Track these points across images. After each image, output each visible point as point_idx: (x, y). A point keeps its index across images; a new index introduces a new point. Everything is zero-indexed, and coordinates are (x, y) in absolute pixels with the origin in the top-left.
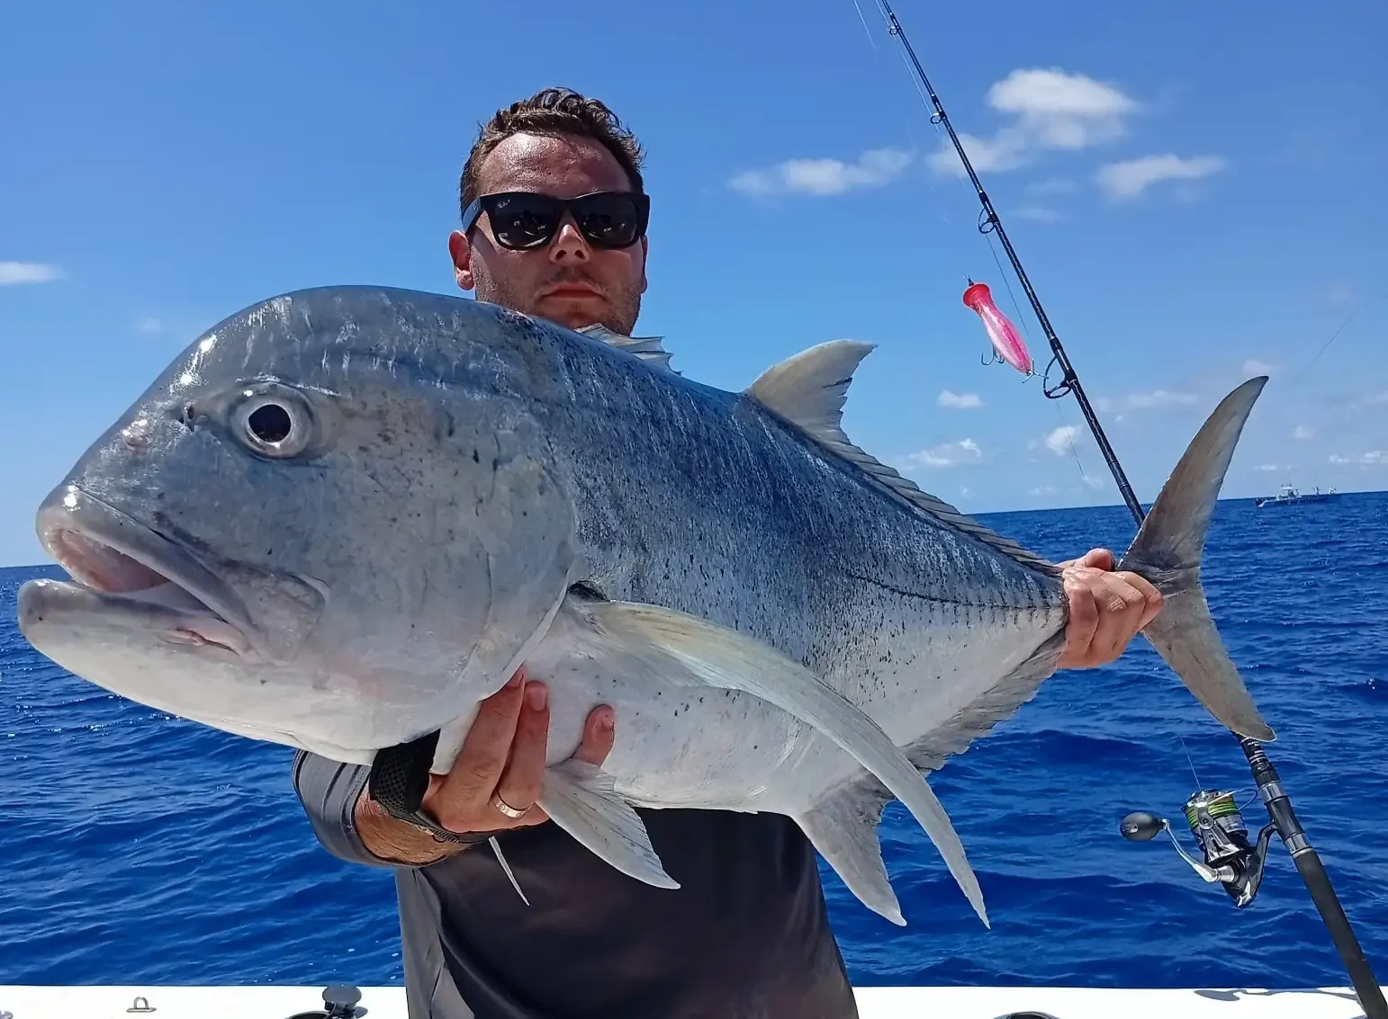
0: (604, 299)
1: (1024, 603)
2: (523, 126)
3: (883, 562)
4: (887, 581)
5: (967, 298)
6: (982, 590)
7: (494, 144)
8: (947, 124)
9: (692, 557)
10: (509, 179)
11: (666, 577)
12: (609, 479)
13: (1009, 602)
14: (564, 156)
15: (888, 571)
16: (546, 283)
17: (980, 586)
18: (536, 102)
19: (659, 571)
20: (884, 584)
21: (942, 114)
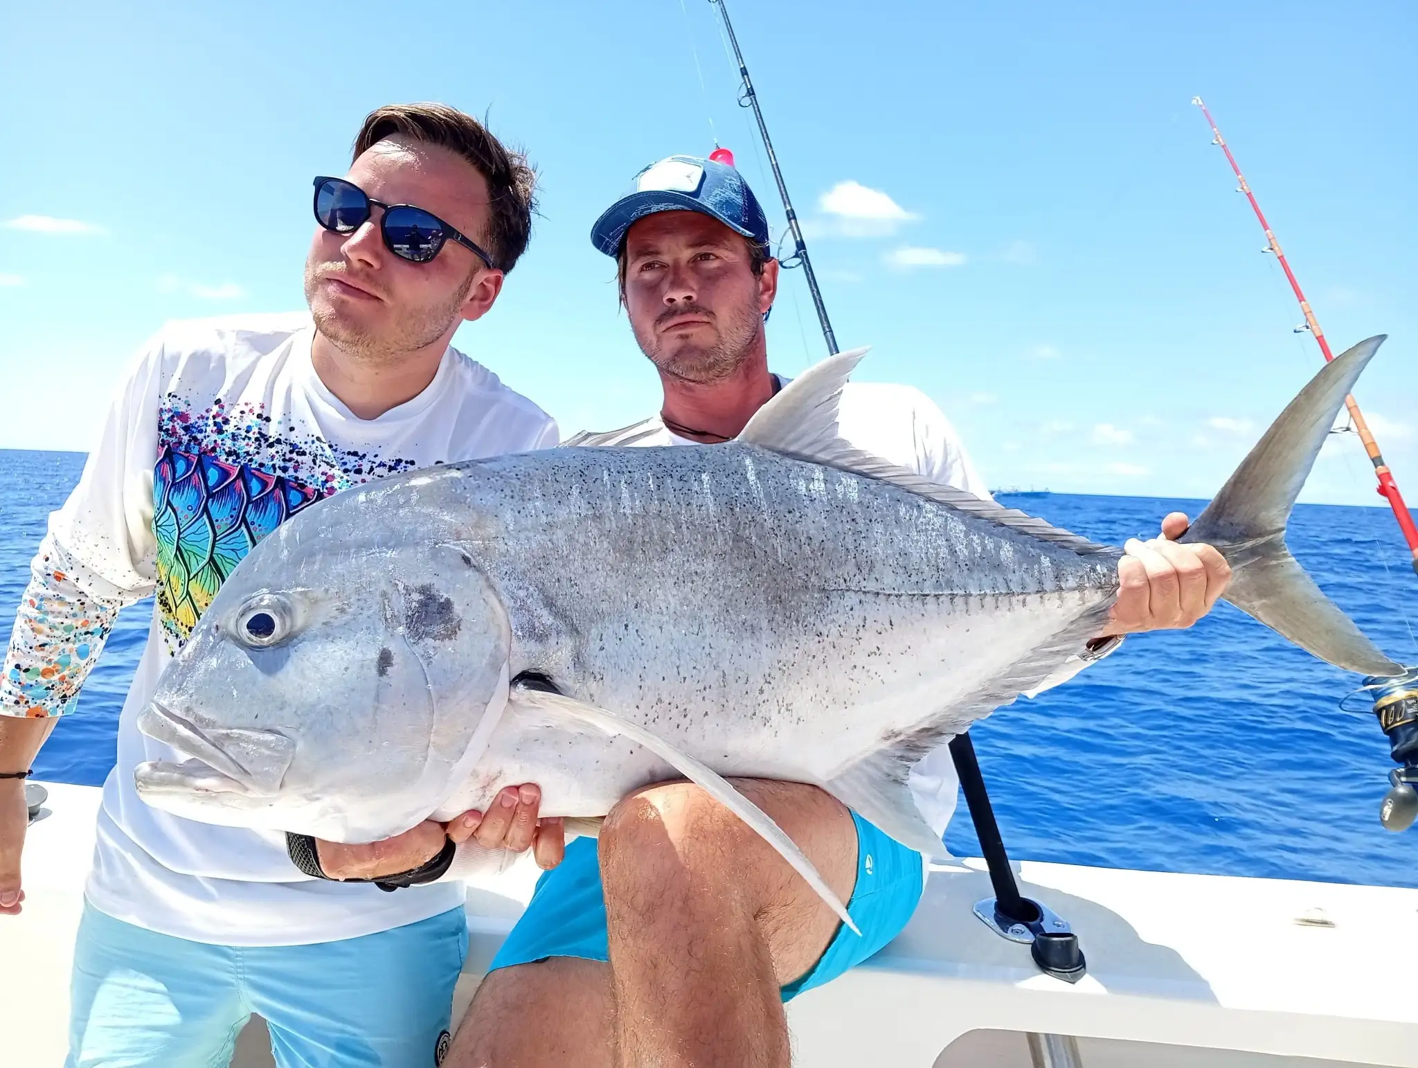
1: (1033, 587)
3: (867, 569)
4: (871, 586)
6: (984, 579)
9: (626, 626)
11: (602, 649)
12: (540, 586)
13: (1015, 588)
15: (873, 576)
17: (982, 575)
19: (594, 646)
20: (866, 590)
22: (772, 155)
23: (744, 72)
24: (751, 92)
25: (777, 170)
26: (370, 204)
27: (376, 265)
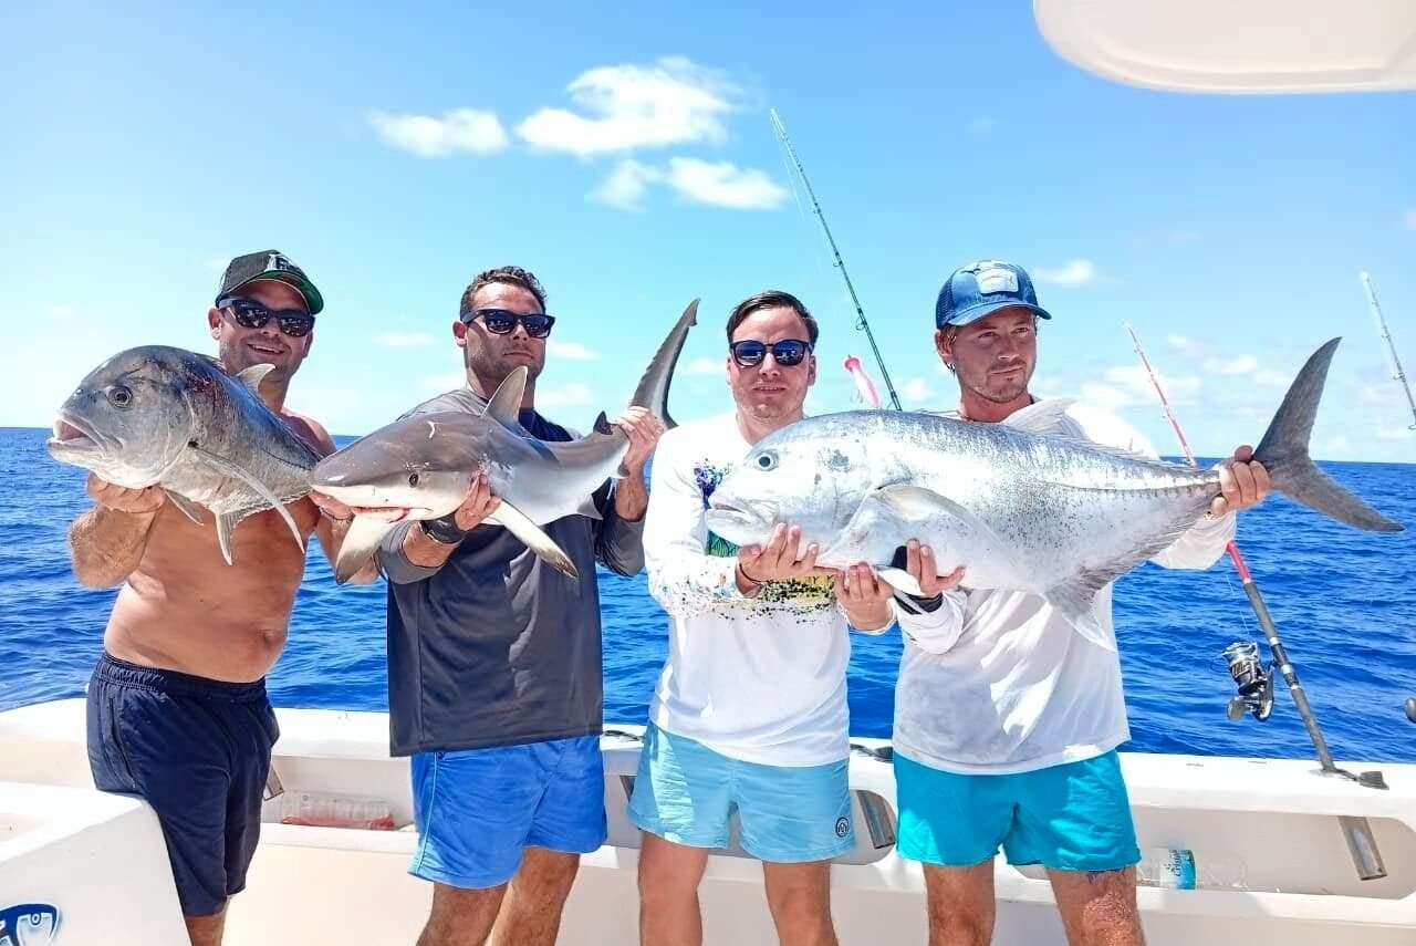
0: (532, 358)
2: (497, 279)
5: (847, 364)
7: (481, 286)
8: (843, 268)
10: (493, 303)
14: (517, 295)
16: (508, 349)
18: (503, 271)
21: (841, 263)
22: (879, 359)
23: (860, 311)
24: (864, 323)
25: (883, 368)
26: (764, 346)
27: (779, 373)
